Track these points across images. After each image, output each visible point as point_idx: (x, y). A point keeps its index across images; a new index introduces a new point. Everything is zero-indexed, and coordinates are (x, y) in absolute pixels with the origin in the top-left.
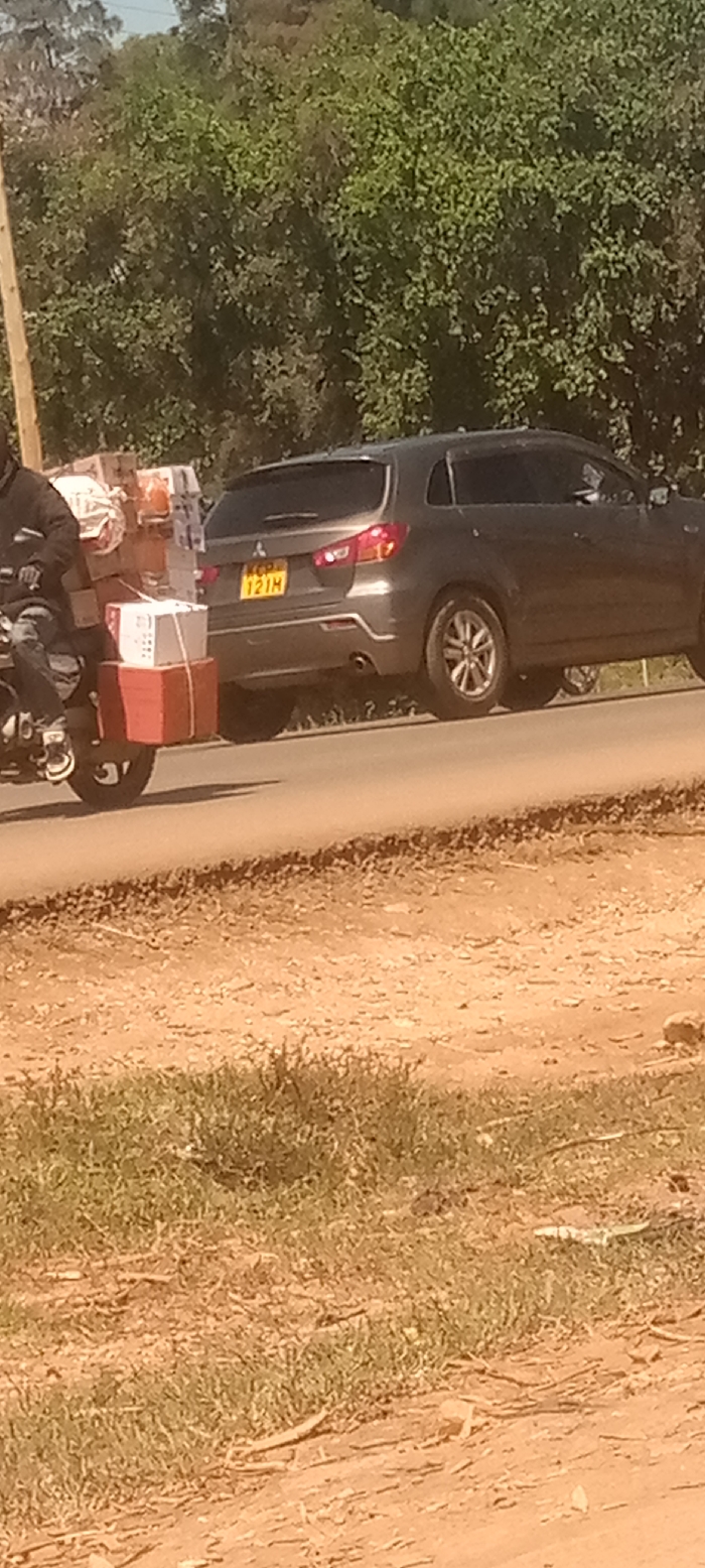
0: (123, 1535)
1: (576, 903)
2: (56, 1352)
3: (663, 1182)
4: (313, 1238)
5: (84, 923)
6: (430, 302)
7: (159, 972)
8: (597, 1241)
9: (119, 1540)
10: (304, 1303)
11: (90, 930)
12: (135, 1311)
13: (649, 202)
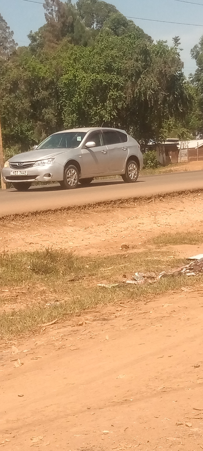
0: (18, 342)
1: (104, 221)
2: (4, 306)
3: (121, 276)
4: (54, 285)
5: (9, 222)
6: (78, 101)
7: (24, 232)
8: (109, 287)
9: (17, 343)
10: (52, 297)
11: (10, 223)
12: (19, 298)
13: (122, 83)
